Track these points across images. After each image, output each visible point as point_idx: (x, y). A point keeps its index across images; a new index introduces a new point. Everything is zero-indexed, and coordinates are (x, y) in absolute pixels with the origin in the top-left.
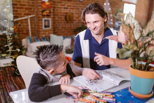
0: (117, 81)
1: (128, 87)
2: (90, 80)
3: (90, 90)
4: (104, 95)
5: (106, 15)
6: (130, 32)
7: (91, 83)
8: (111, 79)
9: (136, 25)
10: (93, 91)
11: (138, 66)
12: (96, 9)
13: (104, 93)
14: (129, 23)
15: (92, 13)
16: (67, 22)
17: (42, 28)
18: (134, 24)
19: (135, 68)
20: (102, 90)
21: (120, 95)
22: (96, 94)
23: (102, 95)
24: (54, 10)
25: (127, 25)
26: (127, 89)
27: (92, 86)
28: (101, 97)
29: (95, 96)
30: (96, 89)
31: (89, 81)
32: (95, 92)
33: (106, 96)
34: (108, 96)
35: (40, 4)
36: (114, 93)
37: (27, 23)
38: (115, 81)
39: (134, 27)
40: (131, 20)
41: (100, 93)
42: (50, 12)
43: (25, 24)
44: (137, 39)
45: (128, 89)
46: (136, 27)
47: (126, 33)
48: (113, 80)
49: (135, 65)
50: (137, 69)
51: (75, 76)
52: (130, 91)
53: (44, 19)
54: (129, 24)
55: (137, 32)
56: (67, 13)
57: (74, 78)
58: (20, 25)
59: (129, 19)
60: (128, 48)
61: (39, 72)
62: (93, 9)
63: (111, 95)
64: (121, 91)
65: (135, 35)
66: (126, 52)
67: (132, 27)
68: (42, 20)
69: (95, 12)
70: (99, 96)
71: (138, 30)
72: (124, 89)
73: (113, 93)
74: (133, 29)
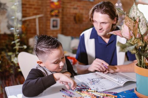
0: (122, 82)
1: (134, 89)
2: (92, 80)
3: (91, 89)
4: (105, 95)
5: (116, 17)
6: (134, 26)
7: (93, 83)
8: (115, 80)
9: (142, 18)
10: (94, 91)
11: (144, 64)
12: (107, 9)
13: (106, 93)
14: (134, 16)
15: (102, 13)
16: (76, 23)
17: (50, 28)
18: (139, 17)
19: (141, 67)
20: (104, 90)
21: (124, 96)
22: (96, 94)
23: (103, 94)
24: (63, 10)
25: (131, 18)
26: (132, 91)
27: (93, 86)
28: (102, 96)
29: (95, 96)
30: (97, 88)
31: (90, 81)
32: (96, 91)
33: (107, 96)
34: (110, 96)
35: (49, 4)
36: (117, 94)
37: (35, 22)
38: (120, 82)
39: (140, 21)
40: (136, 13)
41: (101, 92)
42: (59, 12)
43: (33, 24)
44: (142, 33)
45: (134, 90)
46: (141, 21)
47: (130, 27)
48: (117, 81)
49: (141, 62)
50: (143, 67)
51: (76, 74)
52: (135, 92)
53: (52, 19)
54: (134, 18)
55: (143, 26)
56: (76, 14)
57: (75, 77)
58: (28, 25)
59: (134, 12)
60: (133, 44)
61: (37, 67)
62: (104, 8)
63: (114, 96)
64: (125, 92)
65: (141, 29)
66: (128, 47)
67: (137, 20)
68: (50, 20)
69: (106, 12)
70: (99, 96)
71: (144, 24)
72: (129, 90)
73: (115, 94)
74: (139, 23)
